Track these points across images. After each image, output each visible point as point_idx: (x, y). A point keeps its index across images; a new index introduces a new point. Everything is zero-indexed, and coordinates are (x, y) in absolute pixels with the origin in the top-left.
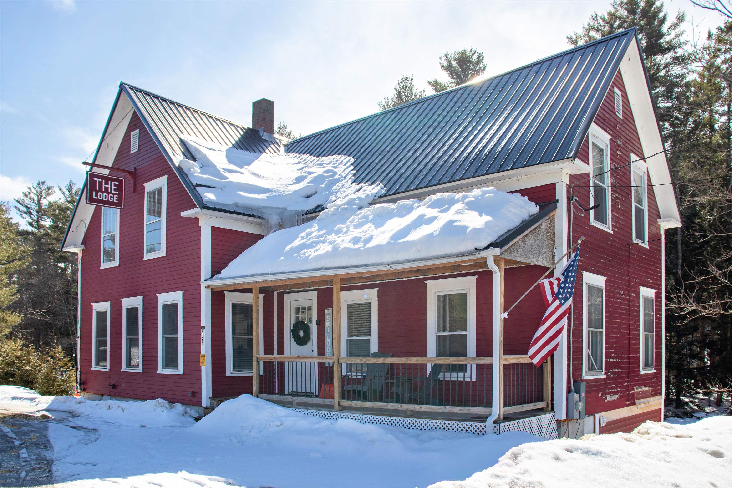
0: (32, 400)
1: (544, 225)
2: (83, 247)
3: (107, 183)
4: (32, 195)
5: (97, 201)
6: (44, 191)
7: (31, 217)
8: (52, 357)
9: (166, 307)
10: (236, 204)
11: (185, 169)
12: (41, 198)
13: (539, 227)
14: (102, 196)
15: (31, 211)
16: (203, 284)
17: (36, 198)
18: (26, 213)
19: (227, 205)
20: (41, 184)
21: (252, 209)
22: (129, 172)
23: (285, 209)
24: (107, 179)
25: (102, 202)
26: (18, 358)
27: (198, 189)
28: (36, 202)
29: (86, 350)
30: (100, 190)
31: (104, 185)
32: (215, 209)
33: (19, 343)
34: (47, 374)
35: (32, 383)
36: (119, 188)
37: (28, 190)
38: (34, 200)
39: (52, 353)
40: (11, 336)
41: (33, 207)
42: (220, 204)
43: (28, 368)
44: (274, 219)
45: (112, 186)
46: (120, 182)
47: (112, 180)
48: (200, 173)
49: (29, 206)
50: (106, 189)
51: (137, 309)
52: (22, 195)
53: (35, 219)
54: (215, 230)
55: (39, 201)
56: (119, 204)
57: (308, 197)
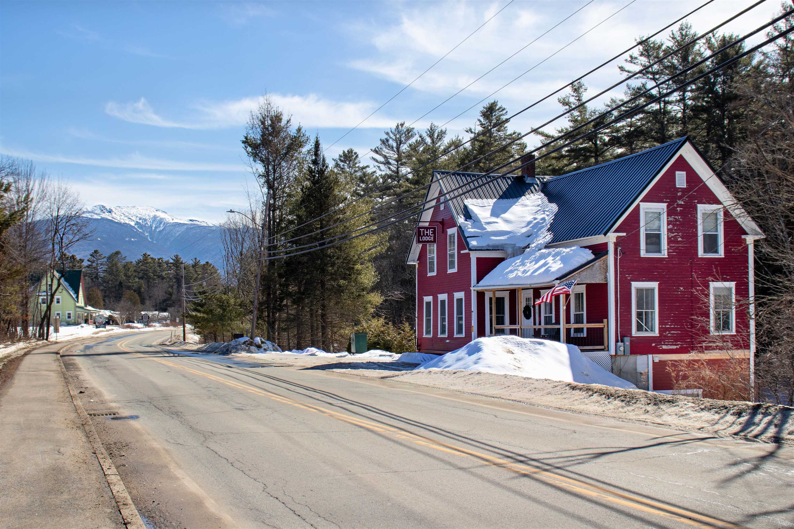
0: (390, 356)
1: (597, 264)
2: (418, 262)
3: (427, 231)
4: (391, 142)
5: (422, 242)
6: (404, 135)
7: (389, 168)
8: (403, 330)
9: (458, 300)
10: (488, 245)
11: (463, 227)
12: (400, 145)
13: (593, 265)
14: (425, 239)
15: (390, 161)
16: (472, 288)
17: (395, 145)
18: (385, 164)
19: (482, 247)
20: (400, 127)
21: (497, 246)
22: (440, 222)
23: (515, 244)
24: (427, 228)
25: (425, 242)
26: (382, 332)
27: (468, 239)
28: (395, 149)
29: (421, 325)
30: (424, 235)
31: (425, 232)
32: (476, 250)
33: (382, 321)
34: (400, 342)
35: (391, 349)
36: (434, 232)
37: (386, 136)
38: (393, 147)
39: (402, 328)
40: (376, 315)
41: (391, 155)
42: (478, 247)
43: (389, 338)
44: (510, 251)
45: (430, 232)
46: (435, 228)
47: (430, 228)
48: (471, 228)
49: (387, 155)
50: (427, 234)
51: (445, 301)
52: (380, 142)
53: (395, 169)
54: (478, 259)
55: (398, 148)
56: (434, 241)
57: (529, 237)
